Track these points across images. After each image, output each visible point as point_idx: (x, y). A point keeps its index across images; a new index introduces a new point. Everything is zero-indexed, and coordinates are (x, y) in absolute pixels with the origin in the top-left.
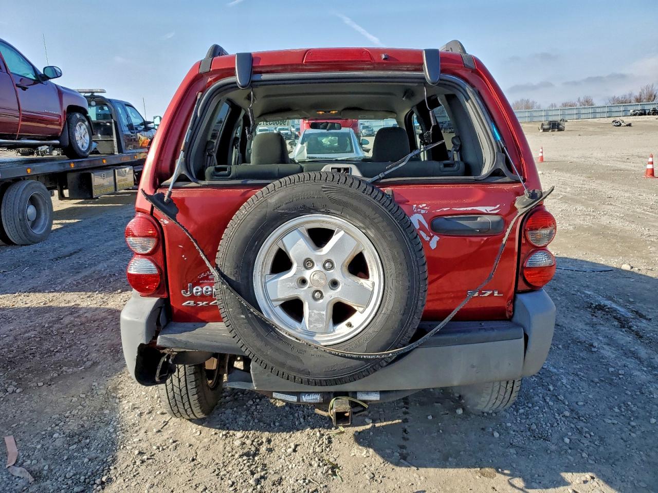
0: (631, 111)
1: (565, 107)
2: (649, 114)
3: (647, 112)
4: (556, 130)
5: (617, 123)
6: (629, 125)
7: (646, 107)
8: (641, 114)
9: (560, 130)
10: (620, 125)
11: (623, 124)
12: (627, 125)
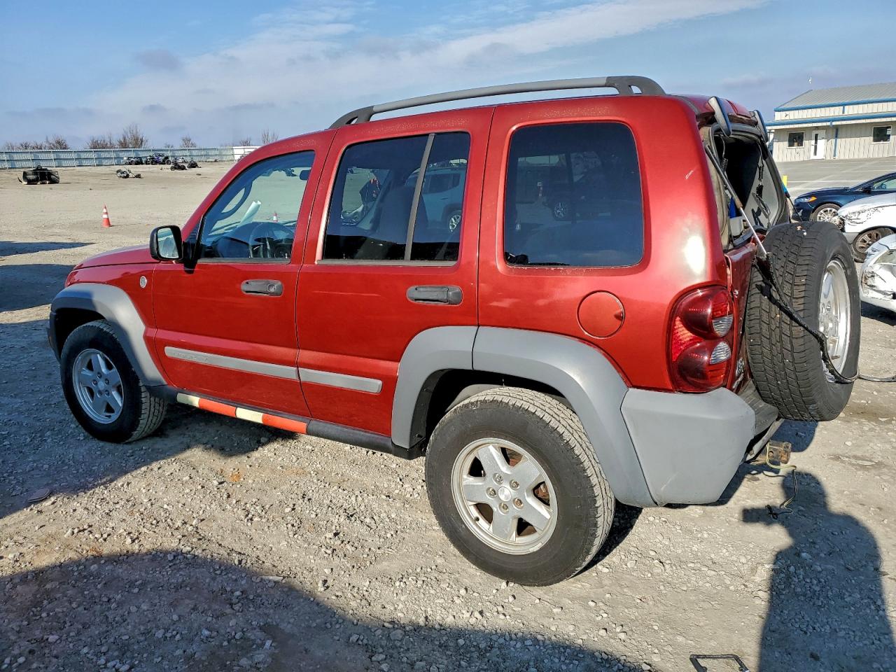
0: (125, 158)
1: (26, 149)
2: (147, 163)
3: (144, 160)
4: (47, 182)
5: (123, 173)
6: (138, 176)
7: (141, 155)
8: (137, 163)
9: (54, 182)
10: (127, 176)
11: (131, 175)
12: (136, 177)
